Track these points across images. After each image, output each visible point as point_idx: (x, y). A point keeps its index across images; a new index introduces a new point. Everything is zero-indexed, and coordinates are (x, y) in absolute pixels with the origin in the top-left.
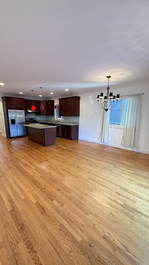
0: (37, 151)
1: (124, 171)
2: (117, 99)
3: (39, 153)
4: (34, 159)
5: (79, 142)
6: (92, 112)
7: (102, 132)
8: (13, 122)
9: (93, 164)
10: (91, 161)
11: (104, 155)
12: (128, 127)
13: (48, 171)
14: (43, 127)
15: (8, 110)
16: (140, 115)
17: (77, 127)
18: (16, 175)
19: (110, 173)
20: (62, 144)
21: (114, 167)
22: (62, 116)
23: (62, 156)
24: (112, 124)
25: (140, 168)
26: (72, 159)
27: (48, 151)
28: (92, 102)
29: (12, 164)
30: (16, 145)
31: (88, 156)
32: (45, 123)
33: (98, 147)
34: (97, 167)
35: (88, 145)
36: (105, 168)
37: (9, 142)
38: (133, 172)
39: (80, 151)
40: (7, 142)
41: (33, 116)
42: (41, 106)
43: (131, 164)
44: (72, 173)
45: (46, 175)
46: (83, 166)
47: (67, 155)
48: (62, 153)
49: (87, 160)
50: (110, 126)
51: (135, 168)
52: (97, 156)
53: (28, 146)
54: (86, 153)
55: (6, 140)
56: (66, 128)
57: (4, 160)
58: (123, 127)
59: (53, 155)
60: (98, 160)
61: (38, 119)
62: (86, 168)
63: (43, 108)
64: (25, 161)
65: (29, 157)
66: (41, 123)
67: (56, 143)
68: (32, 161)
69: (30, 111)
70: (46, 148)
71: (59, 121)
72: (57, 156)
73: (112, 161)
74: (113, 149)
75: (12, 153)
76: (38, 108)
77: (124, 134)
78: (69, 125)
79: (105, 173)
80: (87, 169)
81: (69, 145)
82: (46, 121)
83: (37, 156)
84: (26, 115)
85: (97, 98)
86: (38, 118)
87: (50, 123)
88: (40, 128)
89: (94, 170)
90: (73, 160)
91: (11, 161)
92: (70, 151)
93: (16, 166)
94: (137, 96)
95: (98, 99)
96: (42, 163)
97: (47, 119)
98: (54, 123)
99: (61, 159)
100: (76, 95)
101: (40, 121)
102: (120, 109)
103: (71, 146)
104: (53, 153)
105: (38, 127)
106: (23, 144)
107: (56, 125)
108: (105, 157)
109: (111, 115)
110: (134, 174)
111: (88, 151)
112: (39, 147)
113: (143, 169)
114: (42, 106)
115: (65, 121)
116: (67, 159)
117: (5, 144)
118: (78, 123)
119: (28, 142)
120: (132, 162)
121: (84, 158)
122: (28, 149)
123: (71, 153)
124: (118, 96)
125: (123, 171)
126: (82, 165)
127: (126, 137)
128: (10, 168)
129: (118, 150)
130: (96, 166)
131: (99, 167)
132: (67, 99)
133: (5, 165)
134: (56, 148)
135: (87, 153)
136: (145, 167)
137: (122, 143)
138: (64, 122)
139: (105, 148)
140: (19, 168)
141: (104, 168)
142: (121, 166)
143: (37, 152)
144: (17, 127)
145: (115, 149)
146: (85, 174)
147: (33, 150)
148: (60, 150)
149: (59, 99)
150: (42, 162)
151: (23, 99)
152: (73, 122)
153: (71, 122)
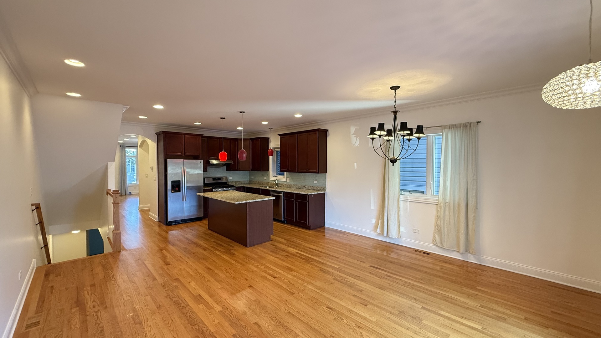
0: (228, 258)
1: (454, 324)
2: (417, 135)
3: (231, 264)
4: (218, 282)
5: (327, 236)
6: (355, 164)
7: (383, 211)
8: (177, 186)
9: (369, 300)
10: (361, 291)
11: (393, 272)
12: (448, 201)
13: (253, 320)
14: (243, 200)
15: (168, 160)
16: (476, 173)
17: (322, 198)
18: (172, 330)
19: (416, 328)
20: (286, 240)
21: (424, 311)
22: (285, 173)
23: (287, 273)
24: (405, 193)
25: (495, 313)
26: (313, 282)
27: (254, 259)
28: (356, 142)
29: (166, 297)
30: (178, 243)
31: (351, 275)
32: (247, 188)
33: (376, 248)
34: (379, 310)
35: (349, 242)
36: (401, 312)
37: (164, 233)
38: (479, 327)
39: (332, 259)
40: (160, 235)
41: (221, 173)
42: (239, 152)
43: (471, 303)
44: (316, 328)
45: (249, 331)
46: (343, 304)
47: (301, 271)
48: (287, 265)
49: (351, 286)
50: (402, 197)
51: (484, 315)
52: (376, 275)
53: (206, 246)
54: (347, 265)
55: (157, 228)
56: (296, 201)
57: (146, 282)
58: (435, 199)
59: (265, 272)
60: (381, 288)
61: (231, 178)
62: (350, 311)
63: (244, 155)
64: (198, 287)
65: (206, 276)
66: (238, 189)
67: (272, 237)
68: (215, 286)
69: (214, 162)
70: (248, 251)
71: (280, 182)
72: (275, 275)
73: (417, 290)
74: (413, 256)
75: (167, 264)
76: (233, 156)
77: (438, 218)
78: (302, 193)
79: (403, 330)
80: (353, 316)
81: (303, 243)
82: (250, 182)
83: (228, 274)
84: (205, 170)
85: (370, 134)
86: (233, 177)
87: (259, 187)
88: (237, 203)
89: (373, 319)
90: (316, 287)
91: (164, 286)
92: (307, 260)
93: (174, 302)
94: (464, 127)
95: (371, 136)
96: (238, 295)
97: (253, 177)
98: (268, 188)
99: (285, 283)
100: (317, 125)
101: (236, 182)
102: (424, 156)
103: (307, 245)
104: (264, 265)
105: (232, 199)
106: (195, 240)
107: (272, 193)
108: (397, 279)
109: (403, 171)
110: (483, 333)
111: (352, 260)
112: (232, 248)
113: (505, 319)
114: (243, 152)
115: (292, 183)
116: (300, 281)
117: (155, 239)
118: (324, 189)
119: (207, 234)
120: (469, 296)
121: (342, 282)
122: (205, 252)
123: (308, 266)
124: (420, 130)
125: (451, 322)
126: (339, 302)
127: (444, 224)
128: (159, 307)
129: (427, 259)
130: (378, 307)
131: (384, 309)
132: (299, 135)
133: (148, 298)
134: (272, 251)
135: (349, 266)
136: (508, 312)
137: (434, 240)
138: (290, 186)
139: (393, 252)
140: (180, 305)
141: (397, 313)
142: (443, 307)
143: (227, 261)
144: (184, 199)
145: (418, 257)
146: (351, 331)
147: (217, 255)
148: (282, 258)
149: (279, 135)
150: (238, 291)
151: (201, 135)
152: (313, 186)
153: (306, 187)
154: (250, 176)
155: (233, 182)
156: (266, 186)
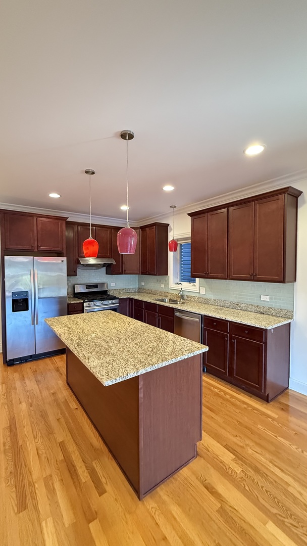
15: (7, 257)
22: (197, 279)
41: (99, 277)
56: (231, 338)
61: (113, 284)
69: (88, 261)
71: (187, 294)
82: (140, 291)
84: (71, 273)
97: (143, 284)
101: (120, 290)
115: (212, 297)
118: (289, 315)
138: (208, 302)
144: (34, 320)
149: (189, 214)
151: (64, 219)
152: (258, 306)
153: (242, 305)
154: (140, 282)
155: (116, 290)
156: (164, 298)
